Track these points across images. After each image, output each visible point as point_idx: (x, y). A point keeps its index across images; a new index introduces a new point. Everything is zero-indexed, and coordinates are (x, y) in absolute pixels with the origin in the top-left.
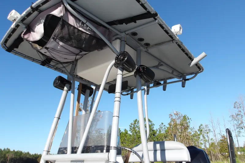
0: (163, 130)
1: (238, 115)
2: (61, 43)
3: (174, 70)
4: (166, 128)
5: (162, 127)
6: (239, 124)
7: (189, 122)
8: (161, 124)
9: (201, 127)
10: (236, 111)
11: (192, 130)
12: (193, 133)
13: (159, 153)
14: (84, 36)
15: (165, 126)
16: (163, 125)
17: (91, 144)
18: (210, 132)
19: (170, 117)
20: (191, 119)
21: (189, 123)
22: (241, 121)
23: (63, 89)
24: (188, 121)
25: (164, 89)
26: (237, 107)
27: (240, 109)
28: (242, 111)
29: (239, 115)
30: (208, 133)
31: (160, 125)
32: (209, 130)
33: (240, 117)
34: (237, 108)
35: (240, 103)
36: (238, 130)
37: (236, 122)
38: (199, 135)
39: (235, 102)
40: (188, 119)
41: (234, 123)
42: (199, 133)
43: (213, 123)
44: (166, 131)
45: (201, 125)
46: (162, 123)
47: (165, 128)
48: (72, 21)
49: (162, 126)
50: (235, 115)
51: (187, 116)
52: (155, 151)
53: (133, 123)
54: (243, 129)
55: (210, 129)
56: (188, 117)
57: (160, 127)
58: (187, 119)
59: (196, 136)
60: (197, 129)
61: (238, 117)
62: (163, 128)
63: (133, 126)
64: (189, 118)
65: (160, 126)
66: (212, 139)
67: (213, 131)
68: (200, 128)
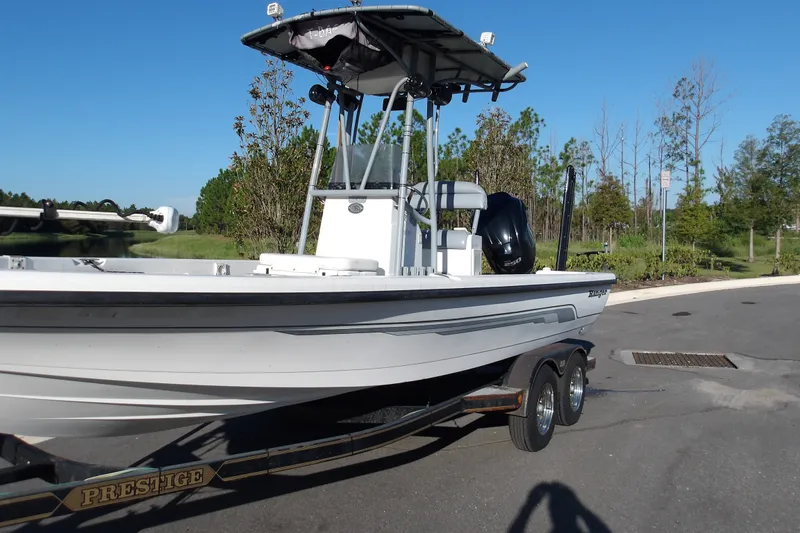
0: (458, 150)
1: (678, 118)
2: (347, 64)
3: (481, 74)
4: (468, 146)
5: (456, 142)
6: (676, 145)
7: (537, 130)
8: (453, 130)
9: (572, 146)
10: (677, 106)
11: (543, 155)
12: (543, 163)
13: (444, 198)
14: (374, 55)
15: (464, 137)
16: (461, 135)
17: (376, 180)
18: (590, 162)
19: (479, 122)
20: (545, 122)
21: (535, 132)
22: (683, 137)
23: (324, 104)
24: (534, 127)
25: (465, 100)
26: (682, 95)
27: (688, 102)
28: (694, 108)
29: (683, 118)
30: (583, 165)
31: (450, 133)
32: (591, 157)
33: (684, 127)
34: (680, 98)
35: (694, 83)
36: (670, 161)
37: (668, 139)
38: (558, 170)
39: (680, 79)
40: (537, 121)
41: (663, 143)
42: (560, 163)
43: (605, 137)
44: (465, 154)
45: (572, 141)
46: (458, 130)
47: (463, 145)
48: (363, 40)
49: (458, 139)
50: (670, 117)
51: (533, 113)
52: (440, 194)
53: (370, 124)
54: (682, 158)
55: (594, 154)
56: (536, 115)
57: (449, 140)
58: (533, 120)
59: (551, 172)
60: (557, 151)
61: (679, 123)
62: (459, 144)
63: (368, 132)
64: (540, 119)
65: (449, 137)
66: (592, 182)
67: (600, 160)
68: (566, 151)
